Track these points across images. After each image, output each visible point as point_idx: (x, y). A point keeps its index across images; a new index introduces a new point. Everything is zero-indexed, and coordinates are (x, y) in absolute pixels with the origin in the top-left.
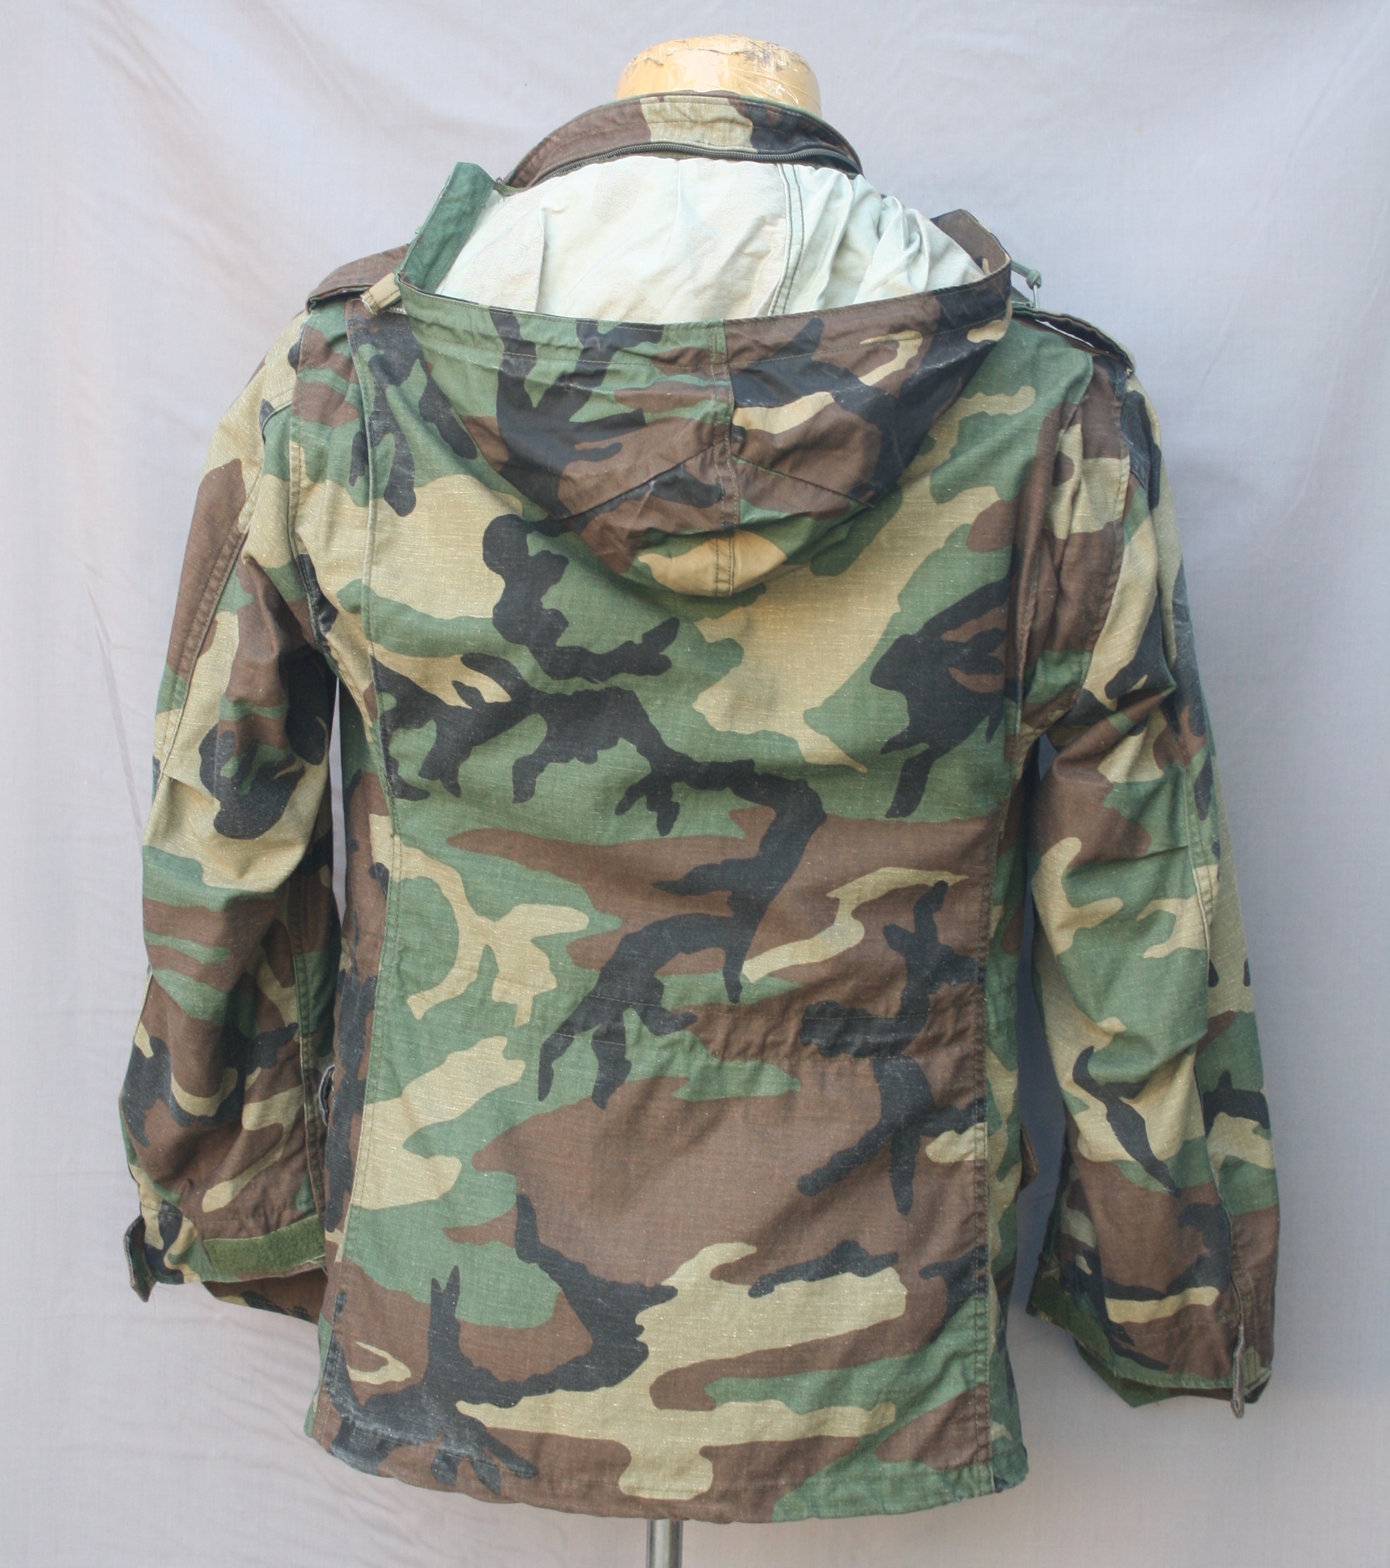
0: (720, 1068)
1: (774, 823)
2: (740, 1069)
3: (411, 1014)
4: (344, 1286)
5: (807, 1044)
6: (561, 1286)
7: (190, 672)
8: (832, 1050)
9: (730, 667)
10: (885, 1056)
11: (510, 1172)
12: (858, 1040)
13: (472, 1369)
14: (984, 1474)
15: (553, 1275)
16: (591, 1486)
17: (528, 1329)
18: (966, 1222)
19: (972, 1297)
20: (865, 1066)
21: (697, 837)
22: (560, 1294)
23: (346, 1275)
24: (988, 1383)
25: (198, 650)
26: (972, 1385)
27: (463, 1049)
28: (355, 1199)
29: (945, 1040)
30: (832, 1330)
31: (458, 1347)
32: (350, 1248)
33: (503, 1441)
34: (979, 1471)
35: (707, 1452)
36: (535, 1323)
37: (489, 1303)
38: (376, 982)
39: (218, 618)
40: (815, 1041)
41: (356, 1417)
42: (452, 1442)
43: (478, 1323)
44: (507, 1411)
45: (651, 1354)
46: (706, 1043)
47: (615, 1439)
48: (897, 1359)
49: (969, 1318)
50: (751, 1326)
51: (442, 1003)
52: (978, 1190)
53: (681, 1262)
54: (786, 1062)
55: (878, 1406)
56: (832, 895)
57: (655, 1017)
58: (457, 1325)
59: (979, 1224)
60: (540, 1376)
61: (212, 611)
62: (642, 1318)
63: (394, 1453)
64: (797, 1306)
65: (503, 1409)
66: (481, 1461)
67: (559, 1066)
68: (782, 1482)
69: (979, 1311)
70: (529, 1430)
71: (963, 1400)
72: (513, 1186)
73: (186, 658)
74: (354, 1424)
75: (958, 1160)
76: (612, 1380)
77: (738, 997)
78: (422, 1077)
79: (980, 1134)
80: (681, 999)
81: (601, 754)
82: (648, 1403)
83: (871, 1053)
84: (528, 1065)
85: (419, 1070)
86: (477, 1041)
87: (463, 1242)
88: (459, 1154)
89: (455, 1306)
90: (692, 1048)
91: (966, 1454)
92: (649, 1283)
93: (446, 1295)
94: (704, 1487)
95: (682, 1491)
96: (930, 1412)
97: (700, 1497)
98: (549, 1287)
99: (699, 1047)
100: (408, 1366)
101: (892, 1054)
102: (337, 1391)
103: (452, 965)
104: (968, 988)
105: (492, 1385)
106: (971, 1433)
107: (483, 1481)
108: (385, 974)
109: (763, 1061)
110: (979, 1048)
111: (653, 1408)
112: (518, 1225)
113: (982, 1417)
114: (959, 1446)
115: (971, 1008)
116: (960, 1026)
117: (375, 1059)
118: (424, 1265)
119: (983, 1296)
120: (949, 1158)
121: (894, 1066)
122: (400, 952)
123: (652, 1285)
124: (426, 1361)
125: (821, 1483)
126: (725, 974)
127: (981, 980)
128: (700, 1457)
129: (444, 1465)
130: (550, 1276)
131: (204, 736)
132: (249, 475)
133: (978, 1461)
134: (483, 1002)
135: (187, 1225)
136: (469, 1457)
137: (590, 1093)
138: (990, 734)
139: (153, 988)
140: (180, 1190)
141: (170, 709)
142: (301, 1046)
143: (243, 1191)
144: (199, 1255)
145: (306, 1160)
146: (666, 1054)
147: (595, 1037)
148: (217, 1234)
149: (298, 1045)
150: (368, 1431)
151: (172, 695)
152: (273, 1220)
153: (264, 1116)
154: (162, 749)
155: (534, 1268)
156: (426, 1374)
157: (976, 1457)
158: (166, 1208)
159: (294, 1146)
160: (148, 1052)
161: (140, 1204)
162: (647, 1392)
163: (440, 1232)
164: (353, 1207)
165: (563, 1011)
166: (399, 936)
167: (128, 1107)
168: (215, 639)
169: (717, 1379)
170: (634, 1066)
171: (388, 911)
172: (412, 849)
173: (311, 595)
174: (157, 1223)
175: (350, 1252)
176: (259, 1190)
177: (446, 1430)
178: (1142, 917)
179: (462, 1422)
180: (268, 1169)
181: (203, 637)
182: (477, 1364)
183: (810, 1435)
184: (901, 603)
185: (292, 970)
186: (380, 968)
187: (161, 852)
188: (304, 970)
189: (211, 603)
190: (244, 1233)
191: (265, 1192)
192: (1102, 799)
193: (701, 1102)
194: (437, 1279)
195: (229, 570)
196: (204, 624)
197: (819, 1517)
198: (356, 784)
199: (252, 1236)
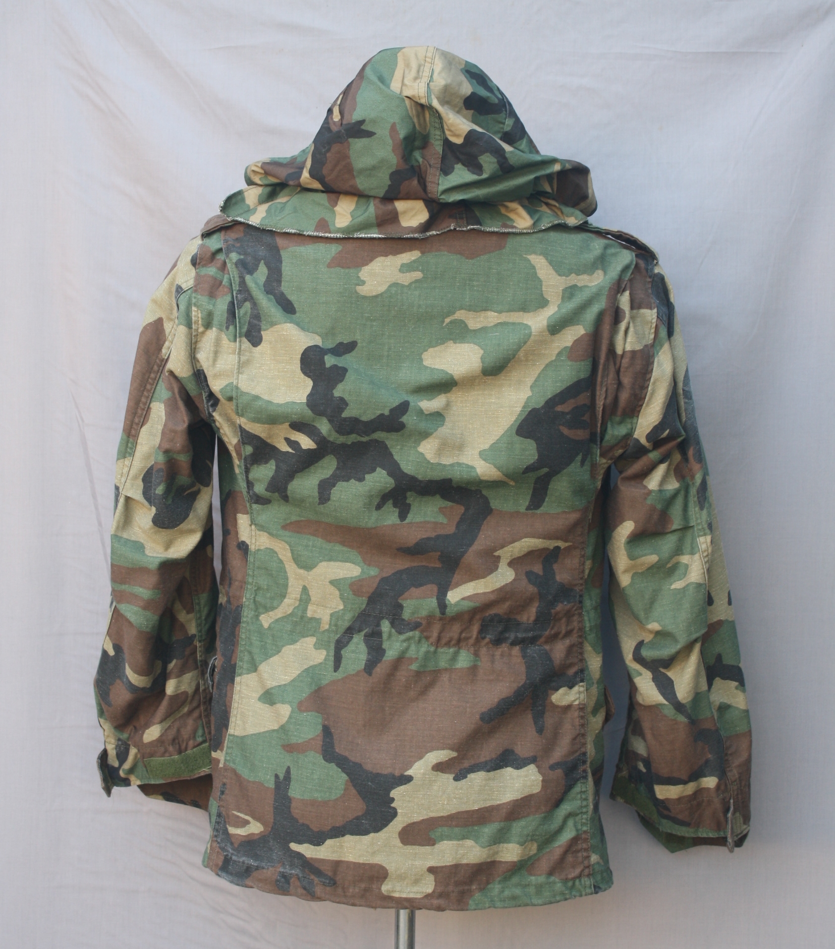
0: (435, 652)
1: (463, 514)
2: (447, 653)
3: (262, 625)
4: (225, 780)
5: (484, 638)
6: (348, 776)
7: (136, 436)
8: (497, 642)
9: (438, 427)
10: (527, 644)
11: (318, 712)
12: (512, 636)
13: (298, 824)
14: (588, 883)
15: (344, 770)
16: (366, 890)
17: (329, 800)
18: (574, 738)
19: (579, 782)
20: (516, 650)
21: (421, 522)
22: (347, 781)
23: (225, 774)
24: (589, 831)
25: (141, 424)
26: (580, 832)
27: (291, 644)
28: (231, 731)
29: (560, 636)
30: (500, 800)
31: (290, 812)
32: (228, 758)
33: (316, 865)
34: (584, 881)
35: (431, 870)
36: (333, 797)
37: (307, 786)
38: (242, 608)
39: (151, 405)
40: (488, 637)
41: (232, 854)
42: (287, 867)
43: (302, 798)
44: (318, 848)
45: (398, 814)
46: (427, 638)
47: (379, 863)
48: (537, 816)
49: (578, 793)
50: (455, 798)
51: (279, 619)
52: (581, 721)
53: (415, 762)
54: (472, 649)
55: (527, 843)
56: (496, 553)
57: (399, 624)
58: (289, 800)
59: (582, 740)
60: (337, 827)
61: (148, 402)
62: (394, 793)
63: (255, 874)
64: (480, 786)
65: (316, 847)
66: (304, 877)
67: (346, 653)
68: (474, 887)
69: (583, 790)
70: (331, 858)
71: (574, 840)
72: (320, 720)
73: (134, 429)
74: (231, 858)
75: (569, 704)
76: (377, 829)
77: (445, 612)
78: (268, 660)
79: (582, 689)
80: (413, 613)
81: (367, 476)
82: (397, 842)
83: (520, 643)
84: (327, 652)
85: (267, 656)
86: (299, 639)
87: (292, 752)
88: (290, 703)
89: (288, 788)
90: (419, 641)
91: (577, 871)
92: (397, 773)
93: (283, 783)
94: (430, 890)
95: (417, 893)
96: (556, 847)
97: (428, 896)
98: (341, 777)
99: (423, 640)
100: (262, 824)
101: (531, 644)
102: (221, 840)
103: (285, 597)
104: (573, 606)
105: (309, 833)
106: (580, 859)
107: (305, 888)
108: (247, 603)
109: (459, 648)
110: (580, 640)
111: (400, 845)
112: (323, 742)
113: (586, 850)
114: (573, 867)
115: (575, 618)
116: (569, 628)
117: (241, 651)
118: (270, 766)
119: (585, 781)
120: (564, 702)
121: (532, 650)
122: (255, 590)
123: (399, 775)
124: (272, 821)
125: (496, 888)
126: (437, 599)
127: (580, 602)
128: (427, 873)
129: (282, 880)
130: (342, 770)
131: (145, 472)
132: (167, 326)
133: (584, 875)
134: (302, 617)
135: (133, 751)
136: (297, 875)
137: (363, 668)
138: (583, 463)
139: (114, 616)
140: (129, 732)
141: (125, 457)
142: (198, 647)
143: (166, 730)
144: (140, 768)
145: (201, 712)
146: (405, 644)
147: (365, 636)
148: (152, 755)
149: (196, 646)
150: (239, 862)
151: (126, 449)
152: (183, 747)
153: (177, 687)
154: (120, 480)
155: (333, 766)
156: (272, 828)
157: (583, 873)
158: (120, 743)
159: (195, 704)
160: (111, 652)
161: (105, 742)
162: (397, 836)
163: (279, 747)
164: (229, 735)
165: (345, 623)
166: (255, 581)
167: (100, 684)
168: (150, 417)
169: (436, 828)
170: (387, 652)
171: (248, 567)
172: (262, 533)
173: (205, 392)
174: (114, 752)
175: (228, 761)
176: (175, 730)
177: (284, 860)
178: (669, 565)
179: (293, 855)
180: (180, 717)
181: (143, 417)
182: (301, 821)
183: (489, 860)
184: (532, 391)
185: (192, 604)
186: (244, 600)
187: (121, 538)
188: (199, 604)
189: (147, 397)
190: (167, 754)
191: (178, 730)
192: (645, 499)
193: (425, 672)
194: (278, 774)
195: (157, 379)
196: (143, 409)
197: (495, 907)
198: (228, 498)
199: (171, 756)
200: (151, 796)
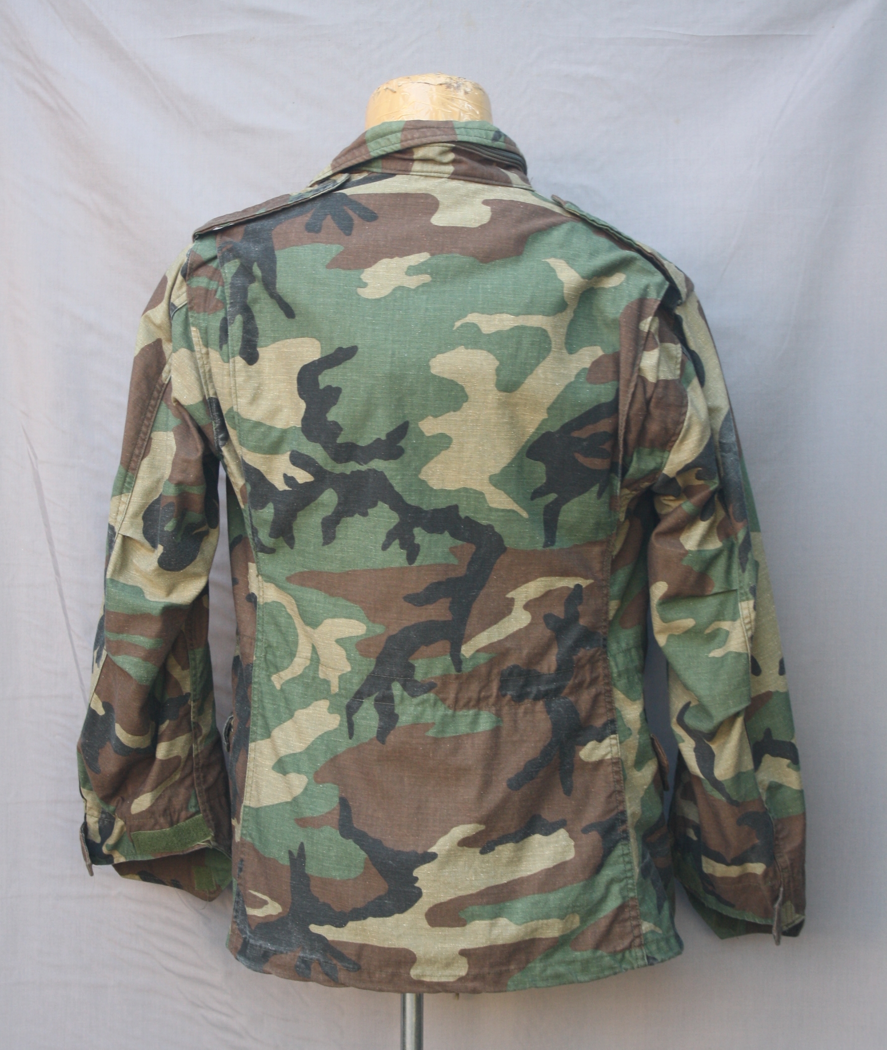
0: (453, 716)
1: (475, 554)
2: (466, 716)
3: (274, 686)
4: (242, 856)
5: (504, 696)
6: (367, 853)
7: (136, 470)
8: (520, 698)
9: (441, 450)
10: (552, 698)
11: (335, 783)
12: (534, 690)
13: (319, 903)
14: (639, 954)
15: (362, 847)
16: (393, 975)
17: (349, 879)
18: (610, 796)
19: (619, 844)
20: (540, 705)
21: (431, 565)
22: (366, 859)
23: (243, 849)
24: (636, 897)
25: (141, 456)
26: (627, 899)
27: (303, 708)
28: (246, 802)
29: (586, 685)
30: (530, 871)
31: (310, 890)
32: (245, 832)
33: (339, 948)
34: (636, 953)
35: (464, 953)
36: (353, 876)
37: (324, 864)
38: (252, 667)
39: (152, 435)
40: (509, 693)
41: (250, 937)
42: (307, 951)
43: (320, 876)
44: (340, 930)
45: (424, 894)
46: (444, 700)
47: (406, 947)
48: (575, 885)
49: (619, 857)
50: (482, 872)
51: (290, 680)
52: (616, 777)
53: (440, 837)
54: (494, 708)
55: (568, 916)
56: (509, 596)
57: (413, 687)
58: (307, 877)
59: (619, 798)
60: (358, 909)
61: (149, 431)
62: (416, 873)
63: (273, 959)
64: (509, 858)
65: (338, 929)
66: (326, 962)
67: (357, 718)
68: (512, 967)
69: (626, 852)
70: (354, 941)
71: (621, 909)
72: (336, 792)
73: (134, 461)
74: (249, 941)
75: (600, 759)
76: (402, 909)
77: (461, 668)
78: (282, 725)
79: (614, 742)
80: (426, 674)
81: (370, 511)
82: (424, 923)
83: (543, 697)
84: (341, 717)
85: (280, 721)
86: (312, 703)
87: (306, 827)
88: (306, 773)
89: (304, 866)
90: (435, 704)
91: (626, 942)
92: (420, 851)
93: (298, 859)
94: (463, 972)
95: (450, 976)
96: (602, 918)
97: (461, 979)
98: (360, 854)
99: (440, 703)
100: (280, 904)
101: (556, 696)
102: (240, 921)
103: (294, 656)
104: (597, 651)
105: (331, 913)
106: (629, 929)
107: (327, 974)
108: (258, 662)
109: (480, 709)
110: (608, 688)
111: (428, 926)
112: (340, 816)
113: (635, 918)
114: (622, 937)
115: (600, 664)
116: (594, 675)
117: (254, 715)
118: (284, 842)
119: (626, 842)
120: (595, 758)
121: (556, 704)
122: (265, 648)
123: (422, 852)
124: (290, 901)
125: (537, 966)
126: (452, 656)
127: (605, 646)
128: (459, 956)
129: (303, 965)
130: (360, 847)
131: (145, 509)
132: (167, 348)
133: (635, 946)
134: (314, 678)
135: (119, 824)
136: (318, 960)
137: (375, 735)
138: (600, 494)
139: (104, 671)
140: (115, 802)
141: (121, 493)
142: (192, 708)
143: (157, 799)
144: (126, 844)
145: (193, 780)
146: (419, 709)
147: (376, 700)
148: (140, 828)
149: (190, 706)
150: (256, 946)
151: (123, 485)
152: (175, 818)
153: (169, 751)
154: (116, 519)
155: (351, 842)
156: (291, 909)
157: (633, 944)
158: (104, 816)
159: (187, 771)
160: (101, 711)
161: (86, 814)
162: (424, 917)
163: (292, 821)
164: (245, 807)
165: (356, 684)
166: (264, 638)
167: (87, 748)
168: (151, 448)
169: (466, 907)
170: (400, 717)
171: (257, 622)
172: (269, 584)
173: (215, 423)
174: (97, 826)
175: (245, 835)
176: (166, 799)
177: (303, 944)
178: (708, 631)
179: (313, 938)
180: (171, 786)
181: (144, 448)
182: (321, 900)
183: (527, 938)
184: (548, 413)
185: (188, 659)
186: (254, 658)
187: (118, 582)
188: (194, 659)
189: (148, 427)
190: (157, 827)
191: (170, 800)
192: (681, 560)
193: (443, 738)
194: (291, 850)
195: (157, 406)
196: (144, 440)
197: (537, 987)
198: (237, 542)
199: (162, 828)
200: (126, 876)
